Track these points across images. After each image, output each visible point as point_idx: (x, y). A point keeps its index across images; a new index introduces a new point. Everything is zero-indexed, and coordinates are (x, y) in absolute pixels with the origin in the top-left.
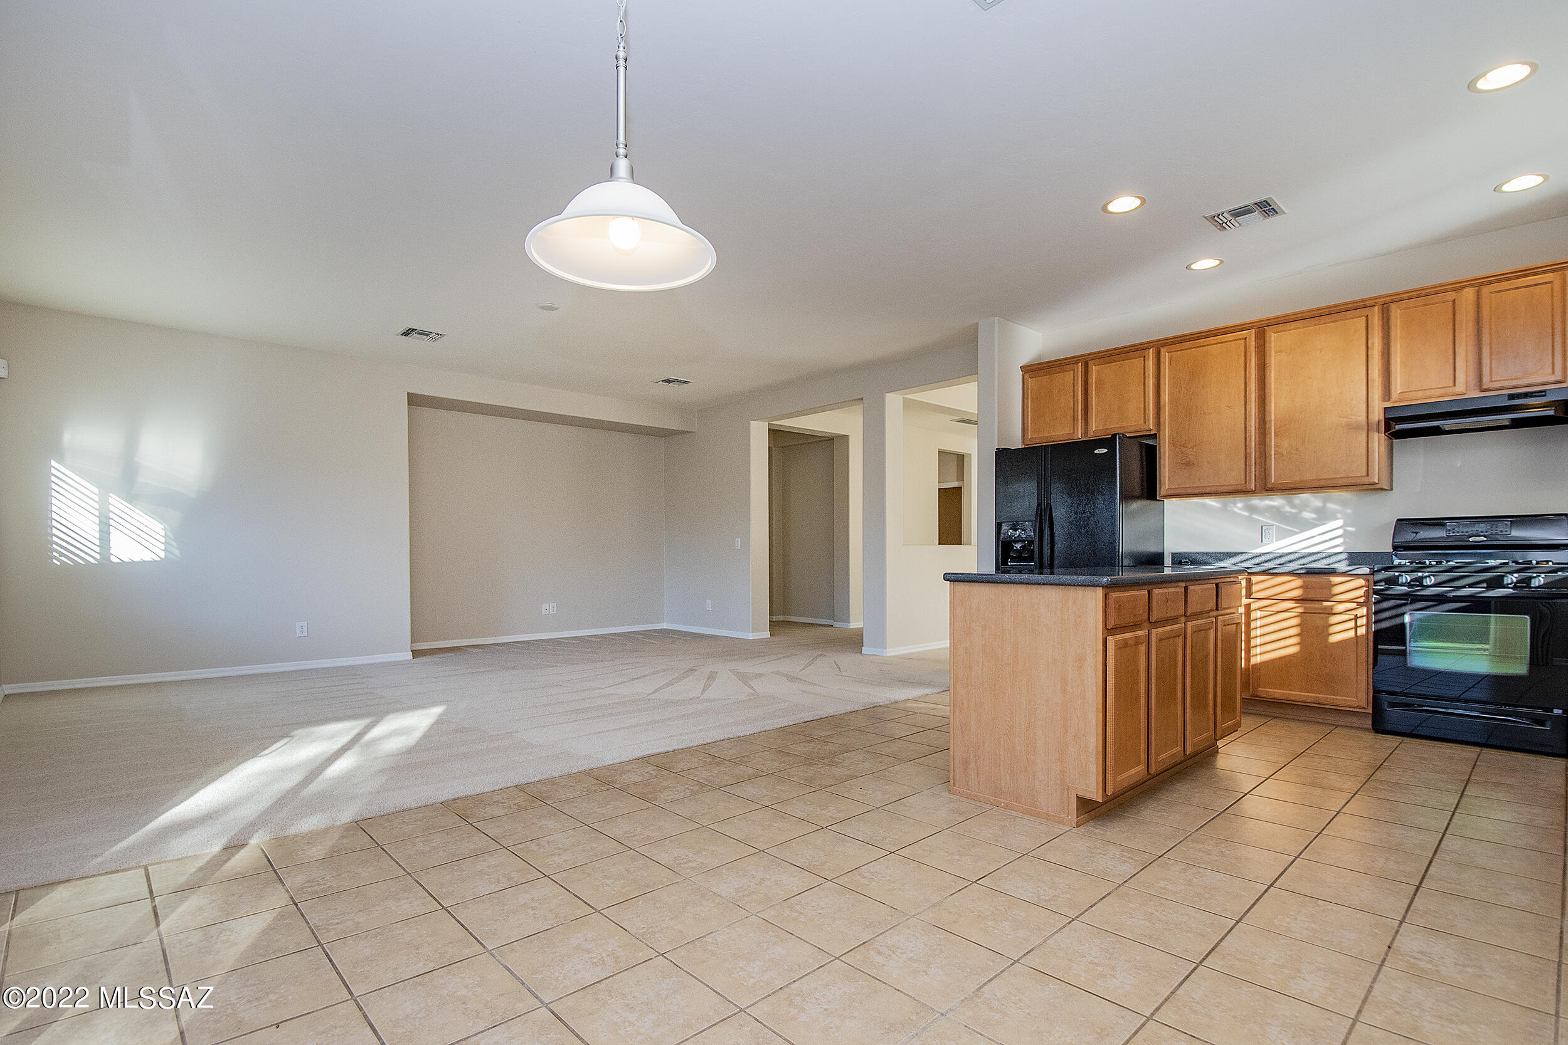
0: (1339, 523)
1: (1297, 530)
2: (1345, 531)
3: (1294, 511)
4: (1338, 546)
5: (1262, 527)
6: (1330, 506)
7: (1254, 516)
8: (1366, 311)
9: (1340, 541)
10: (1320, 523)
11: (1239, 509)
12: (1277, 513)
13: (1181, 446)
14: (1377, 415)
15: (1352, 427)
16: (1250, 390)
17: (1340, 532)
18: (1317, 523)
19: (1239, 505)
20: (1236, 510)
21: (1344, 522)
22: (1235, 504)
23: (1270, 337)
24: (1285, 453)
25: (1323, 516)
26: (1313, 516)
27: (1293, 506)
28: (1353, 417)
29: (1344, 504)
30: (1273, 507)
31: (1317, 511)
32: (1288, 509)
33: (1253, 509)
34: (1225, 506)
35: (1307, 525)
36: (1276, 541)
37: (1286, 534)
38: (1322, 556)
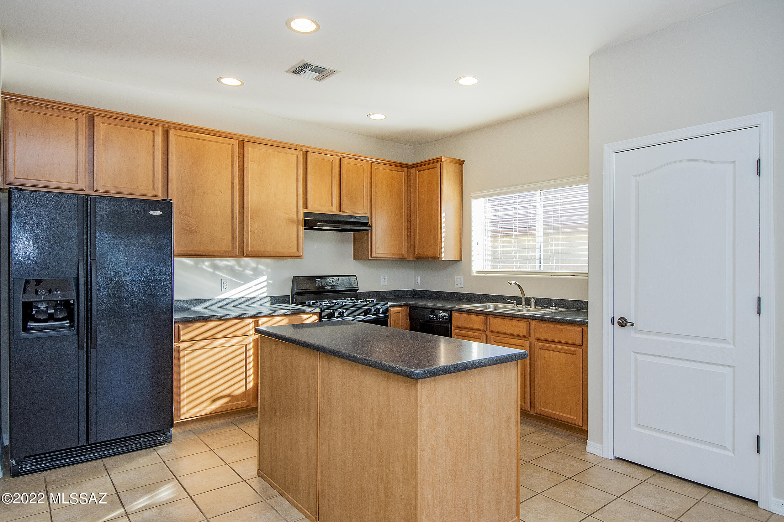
0: (265, 278)
1: (243, 283)
2: (268, 283)
3: (240, 269)
4: (264, 292)
5: (221, 280)
6: (261, 267)
7: (217, 272)
9: (265, 289)
10: (255, 278)
11: (207, 266)
12: (231, 270)
14: (301, 217)
15: (291, 221)
17: (265, 284)
18: (253, 277)
19: (207, 263)
20: (204, 267)
21: (268, 277)
22: (203, 262)
25: (257, 273)
26: (251, 273)
27: (240, 266)
28: (291, 214)
29: (267, 266)
30: (228, 266)
31: (255, 270)
32: (237, 267)
33: (216, 267)
34: (197, 264)
35: (247, 279)
36: (230, 291)
37: (236, 285)
38: (258, 299)
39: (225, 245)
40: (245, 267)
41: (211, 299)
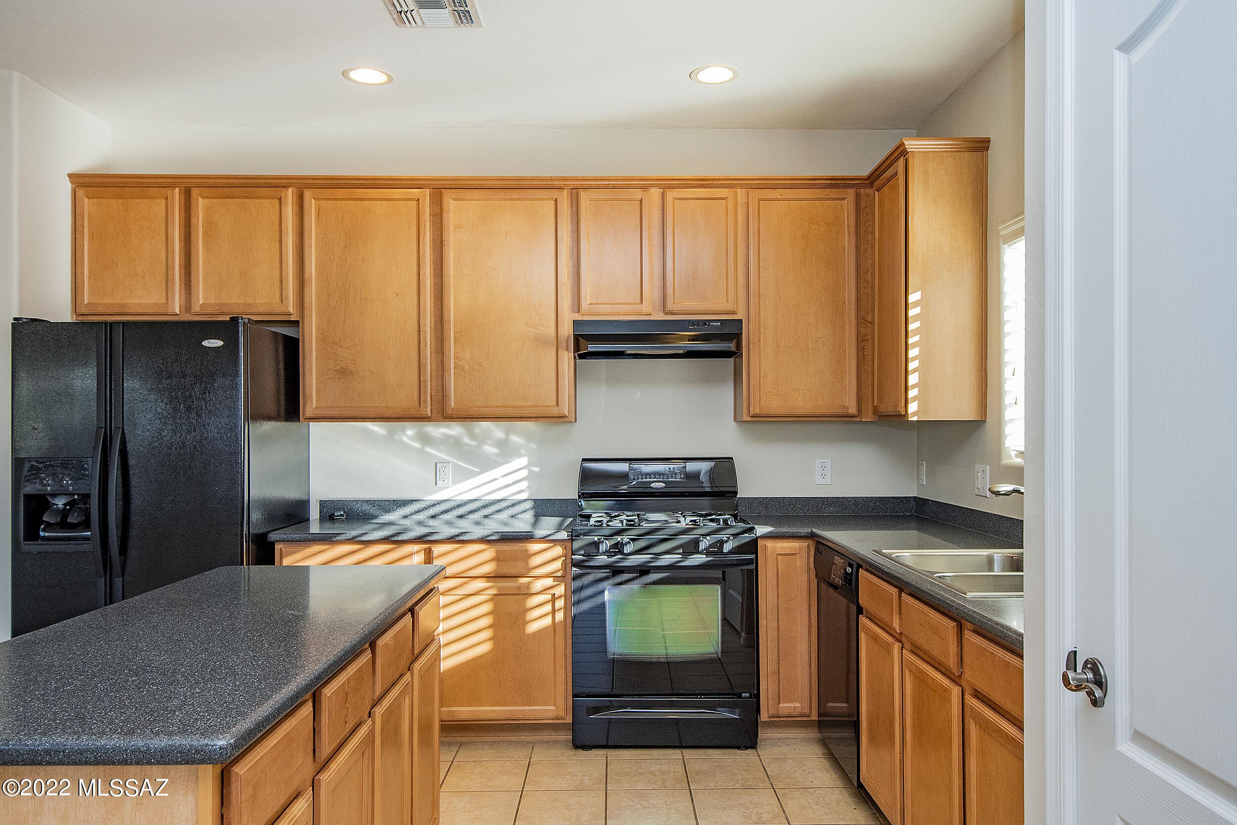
0: (523, 461)
1: (477, 470)
2: (530, 471)
3: (473, 443)
4: (521, 491)
5: (436, 464)
6: (515, 439)
7: (428, 449)
8: (555, 194)
9: (524, 485)
10: (501, 461)
11: (409, 438)
12: (455, 444)
13: (334, 343)
14: (567, 330)
15: (541, 341)
16: (424, 274)
17: (524, 473)
18: (498, 460)
19: (410, 432)
20: (405, 439)
21: (529, 458)
22: (403, 431)
23: (448, 204)
24: (466, 367)
25: (506, 451)
26: (495, 450)
27: (473, 436)
28: (541, 328)
29: (528, 436)
30: (448, 437)
31: (502, 444)
32: (466, 440)
33: (425, 439)
34: (391, 433)
35: (487, 464)
36: (452, 486)
37: (463, 475)
38: (506, 504)
39: (405, 398)
40: (483, 439)
41: (415, 501)
